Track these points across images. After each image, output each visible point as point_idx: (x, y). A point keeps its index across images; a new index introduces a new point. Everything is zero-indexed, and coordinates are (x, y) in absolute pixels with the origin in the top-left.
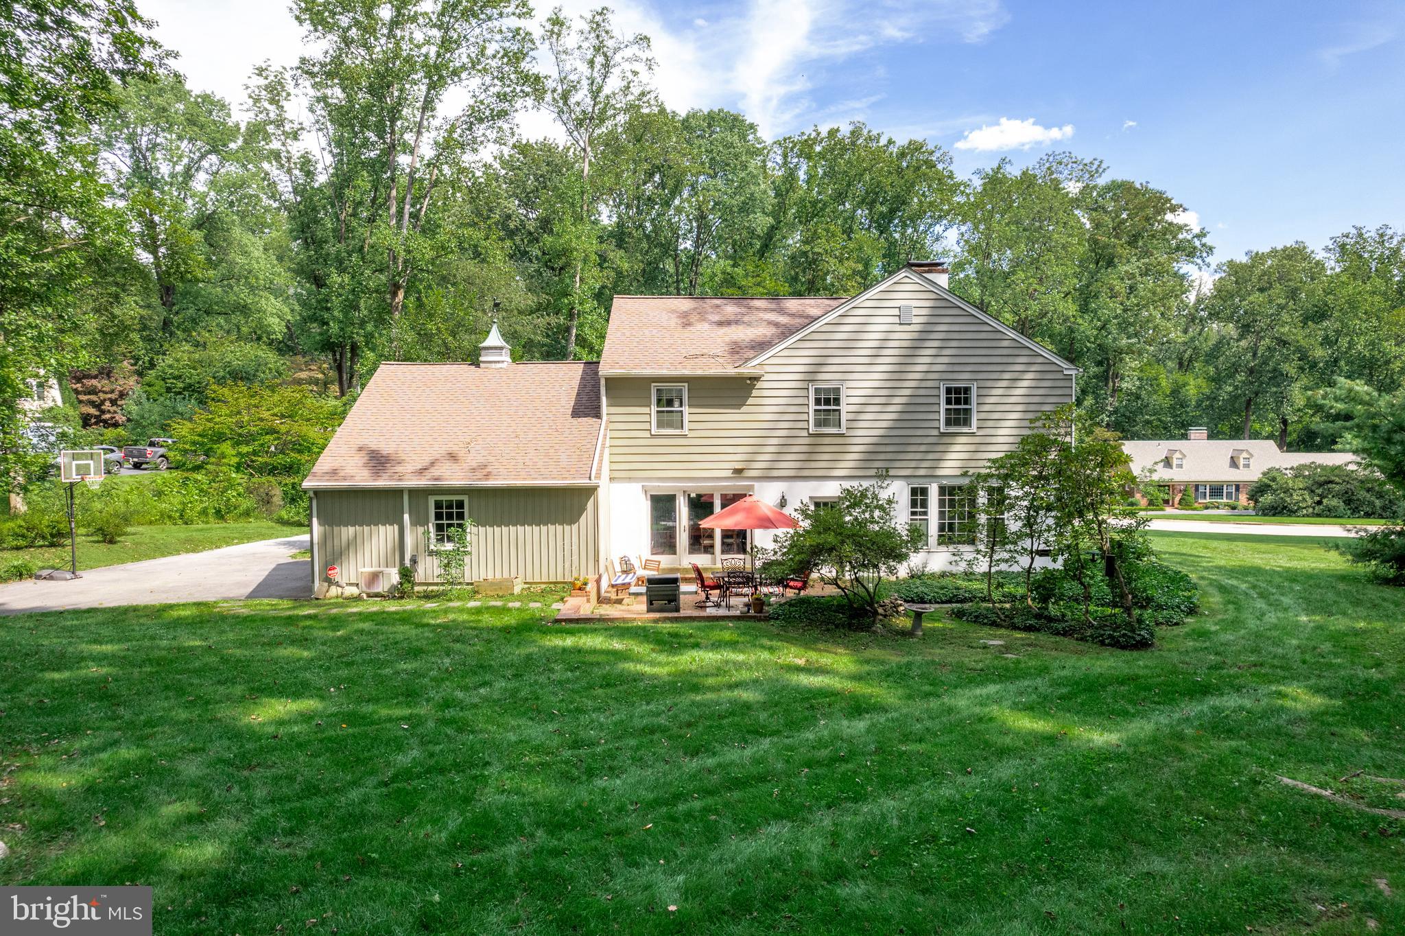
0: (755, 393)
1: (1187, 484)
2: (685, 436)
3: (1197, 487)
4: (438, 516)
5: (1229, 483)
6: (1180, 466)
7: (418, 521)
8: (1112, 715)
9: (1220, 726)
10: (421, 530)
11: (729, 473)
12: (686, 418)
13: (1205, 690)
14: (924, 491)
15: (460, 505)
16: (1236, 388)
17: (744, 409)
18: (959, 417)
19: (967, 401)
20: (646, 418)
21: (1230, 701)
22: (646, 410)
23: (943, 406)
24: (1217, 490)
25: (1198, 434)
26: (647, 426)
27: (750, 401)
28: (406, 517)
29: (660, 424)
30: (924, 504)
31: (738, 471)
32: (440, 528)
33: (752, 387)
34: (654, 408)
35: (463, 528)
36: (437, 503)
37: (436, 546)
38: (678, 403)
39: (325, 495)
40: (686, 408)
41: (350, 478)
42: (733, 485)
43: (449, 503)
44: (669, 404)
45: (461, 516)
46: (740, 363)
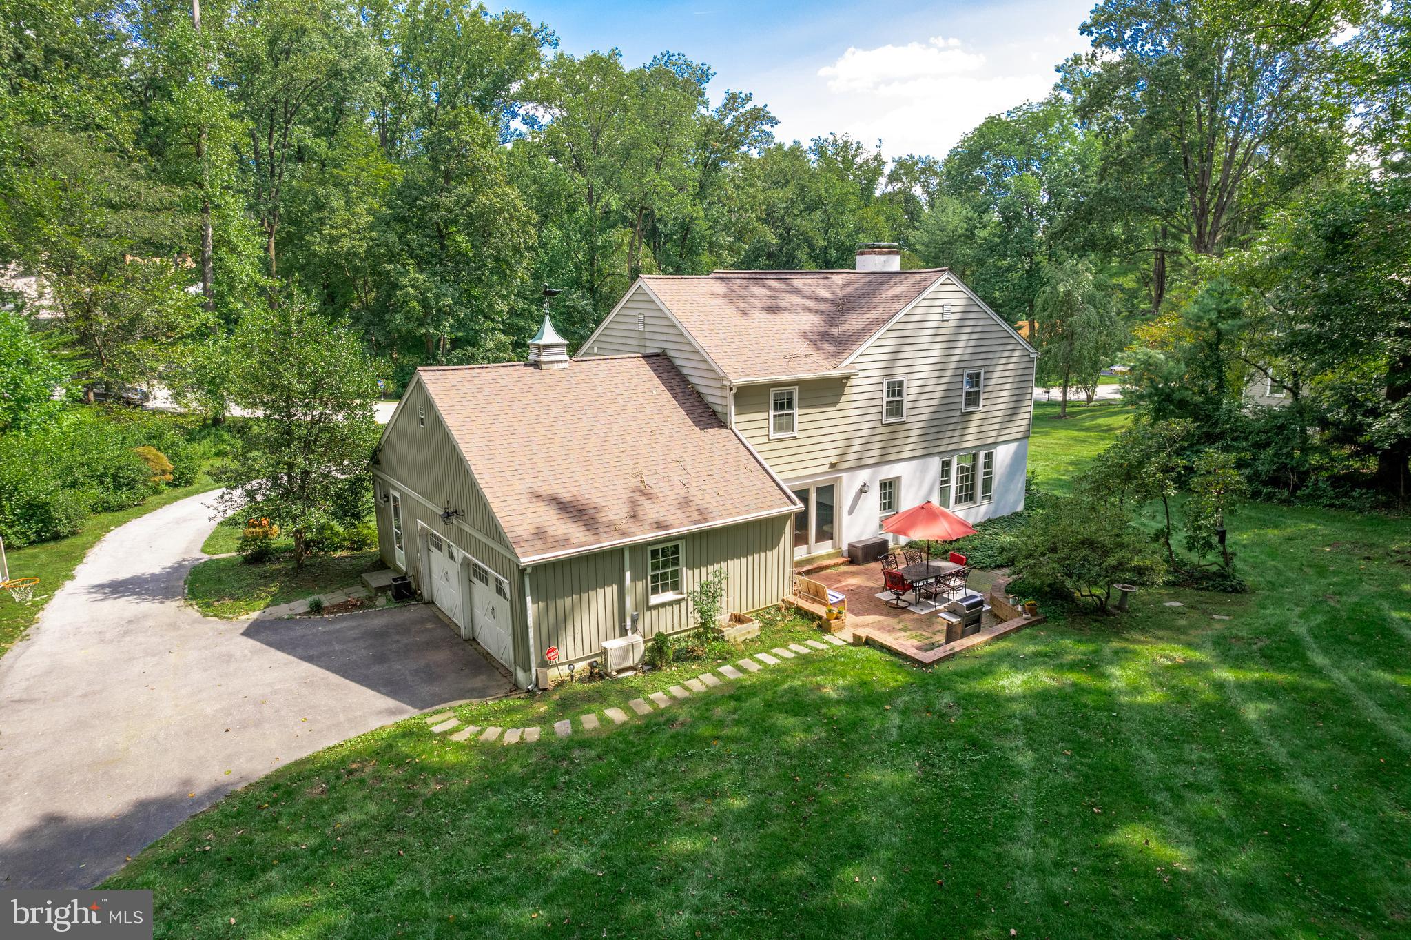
0: (847, 390)
2: (794, 438)
4: (655, 567)
7: (638, 575)
10: (640, 585)
11: (826, 468)
12: (797, 419)
14: (948, 463)
17: (839, 406)
18: (973, 399)
19: (978, 383)
20: (765, 424)
22: (764, 415)
23: (964, 389)
26: (765, 432)
27: (844, 398)
28: (627, 575)
29: (776, 428)
30: (948, 473)
31: (833, 465)
33: (845, 385)
34: (772, 413)
35: (675, 574)
36: (655, 554)
37: (655, 600)
38: (790, 406)
39: (538, 568)
40: (796, 411)
41: (564, 542)
42: (824, 480)
43: (664, 552)
44: (782, 408)
45: (676, 562)
46: (833, 362)
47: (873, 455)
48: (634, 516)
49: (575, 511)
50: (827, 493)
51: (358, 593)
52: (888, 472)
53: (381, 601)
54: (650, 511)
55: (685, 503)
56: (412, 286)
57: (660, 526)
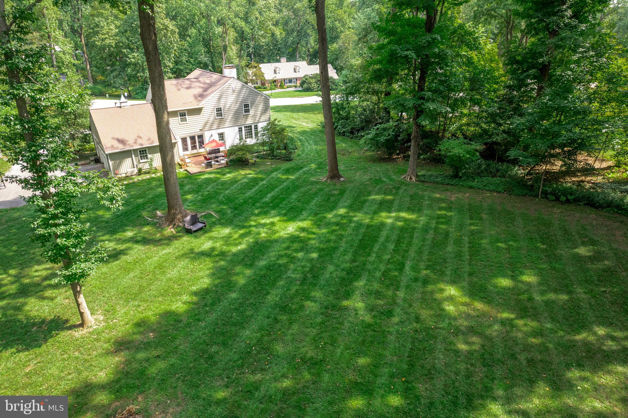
1: (282, 80)
2: (188, 123)
3: (284, 80)
4: (141, 154)
5: (294, 78)
6: (279, 73)
7: (136, 156)
8: (292, 174)
9: (305, 173)
10: (137, 158)
11: (199, 131)
12: (187, 119)
13: (302, 168)
14: (241, 128)
15: (145, 150)
16: (294, 38)
17: (200, 115)
18: (247, 111)
19: (248, 107)
20: (177, 120)
21: (305, 169)
23: (244, 109)
24: (290, 81)
25: (283, 60)
26: (178, 122)
27: (202, 113)
28: (133, 156)
29: (181, 121)
30: (241, 131)
31: (201, 130)
32: (141, 157)
33: (202, 110)
34: (179, 117)
35: (146, 156)
36: (140, 151)
37: (141, 161)
38: (185, 115)
39: (110, 154)
40: (187, 117)
41: (117, 148)
42: (200, 133)
43: (143, 151)
44: (183, 116)
45: (146, 153)
46: (198, 103)
47: (215, 126)
48: (135, 143)
49: (122, 142)
50: (201, 137)
51: (88, 161)
52: (220, 131)
53: (92, 163)
54: (139, 141)
55: (149, 139)
56: (133, 58)
57: (141, 145)
